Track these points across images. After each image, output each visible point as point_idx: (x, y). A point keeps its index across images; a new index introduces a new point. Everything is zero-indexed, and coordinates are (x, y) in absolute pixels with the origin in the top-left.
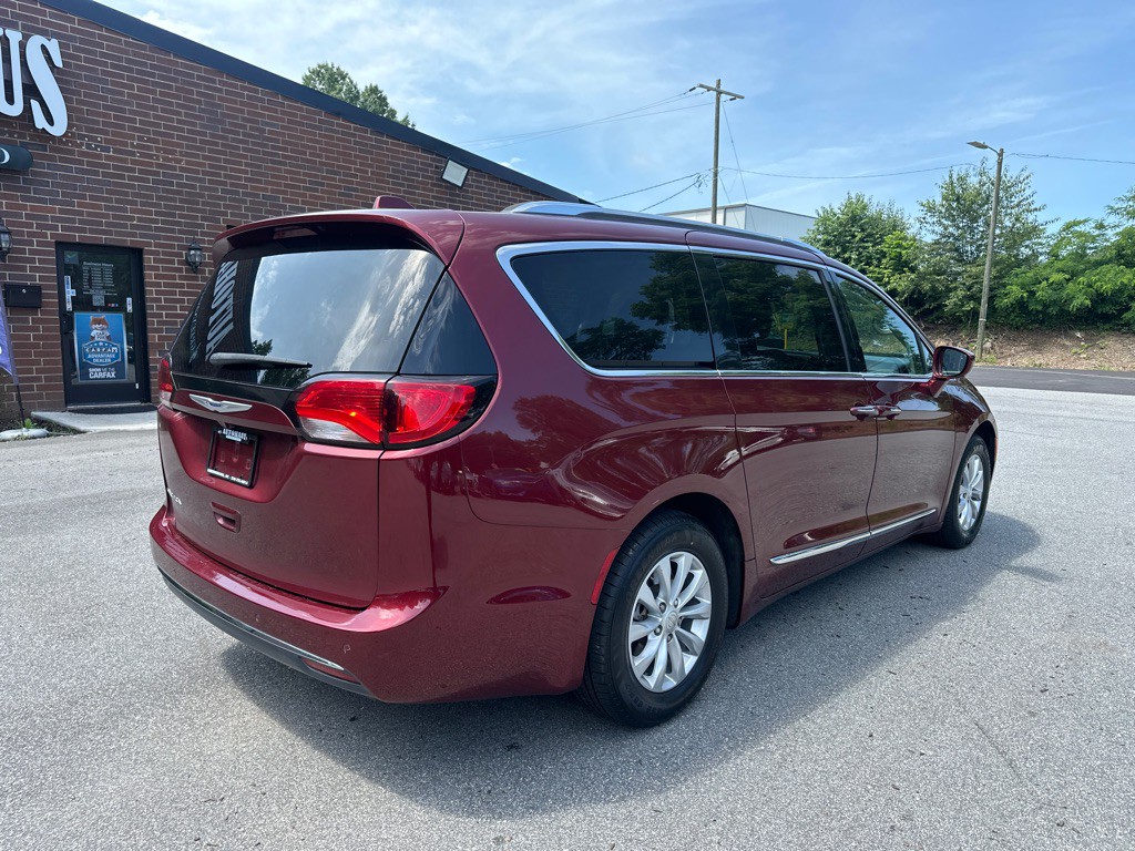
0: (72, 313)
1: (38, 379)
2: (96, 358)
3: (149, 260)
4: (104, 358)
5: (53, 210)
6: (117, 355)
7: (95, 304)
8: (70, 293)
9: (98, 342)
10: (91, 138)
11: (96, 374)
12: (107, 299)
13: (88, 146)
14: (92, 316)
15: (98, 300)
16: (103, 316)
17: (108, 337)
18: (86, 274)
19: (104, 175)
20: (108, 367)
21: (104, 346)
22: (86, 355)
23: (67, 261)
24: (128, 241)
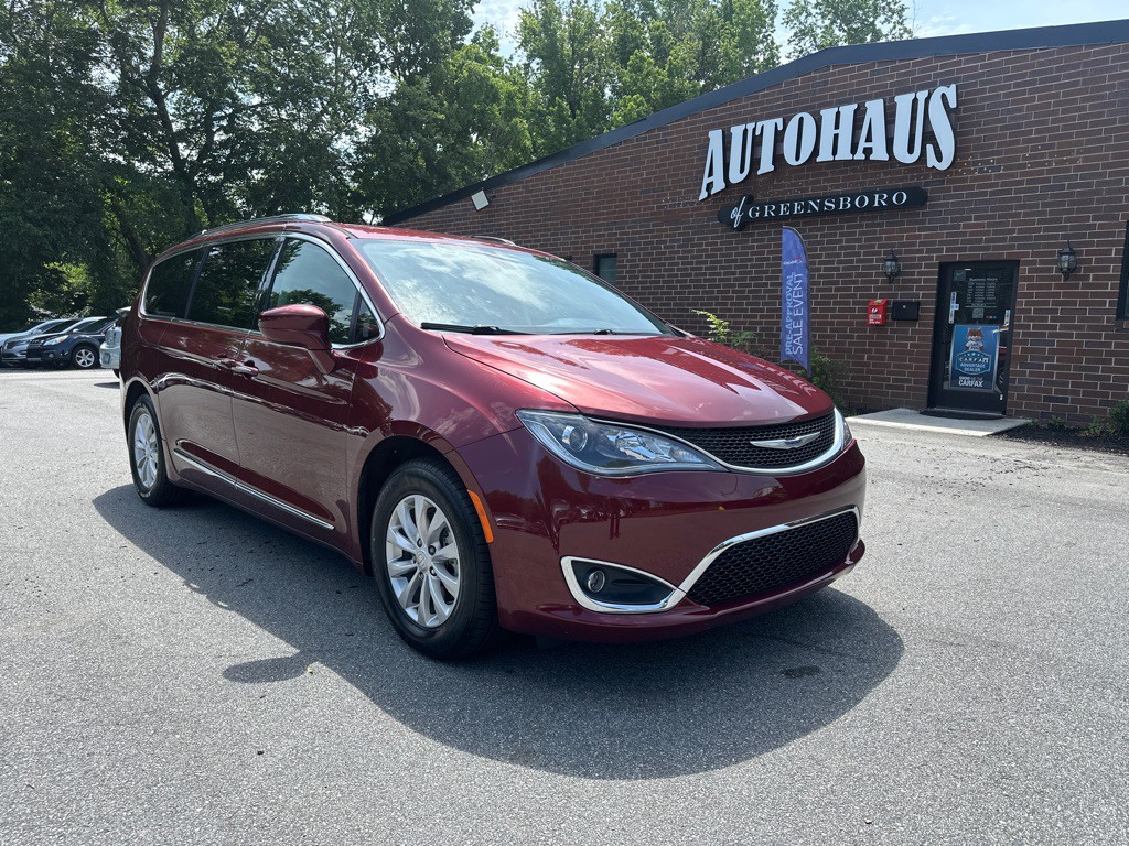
0: (953, 325)
1: (908, 381)
2: (967, 366)
3: (1024, 270)
4: (974, 368)
5: (941, 235)
6: (987, 365)
7: (975, 316)
8: (954, 307)
9: (971, 352)
10: (984, 162)
11: (965, 382)
12: (987, 312)
13: (981, 170)
14: (969, 328)
15: (978, 313)
16: (980, 328)
17: (981, 348)
18: (970, 290)
19: (992, 193)
20: (977, 377)
21: (976, 356)
22: (958, 365)
23: (956, 279)
24: (1004, 254)
